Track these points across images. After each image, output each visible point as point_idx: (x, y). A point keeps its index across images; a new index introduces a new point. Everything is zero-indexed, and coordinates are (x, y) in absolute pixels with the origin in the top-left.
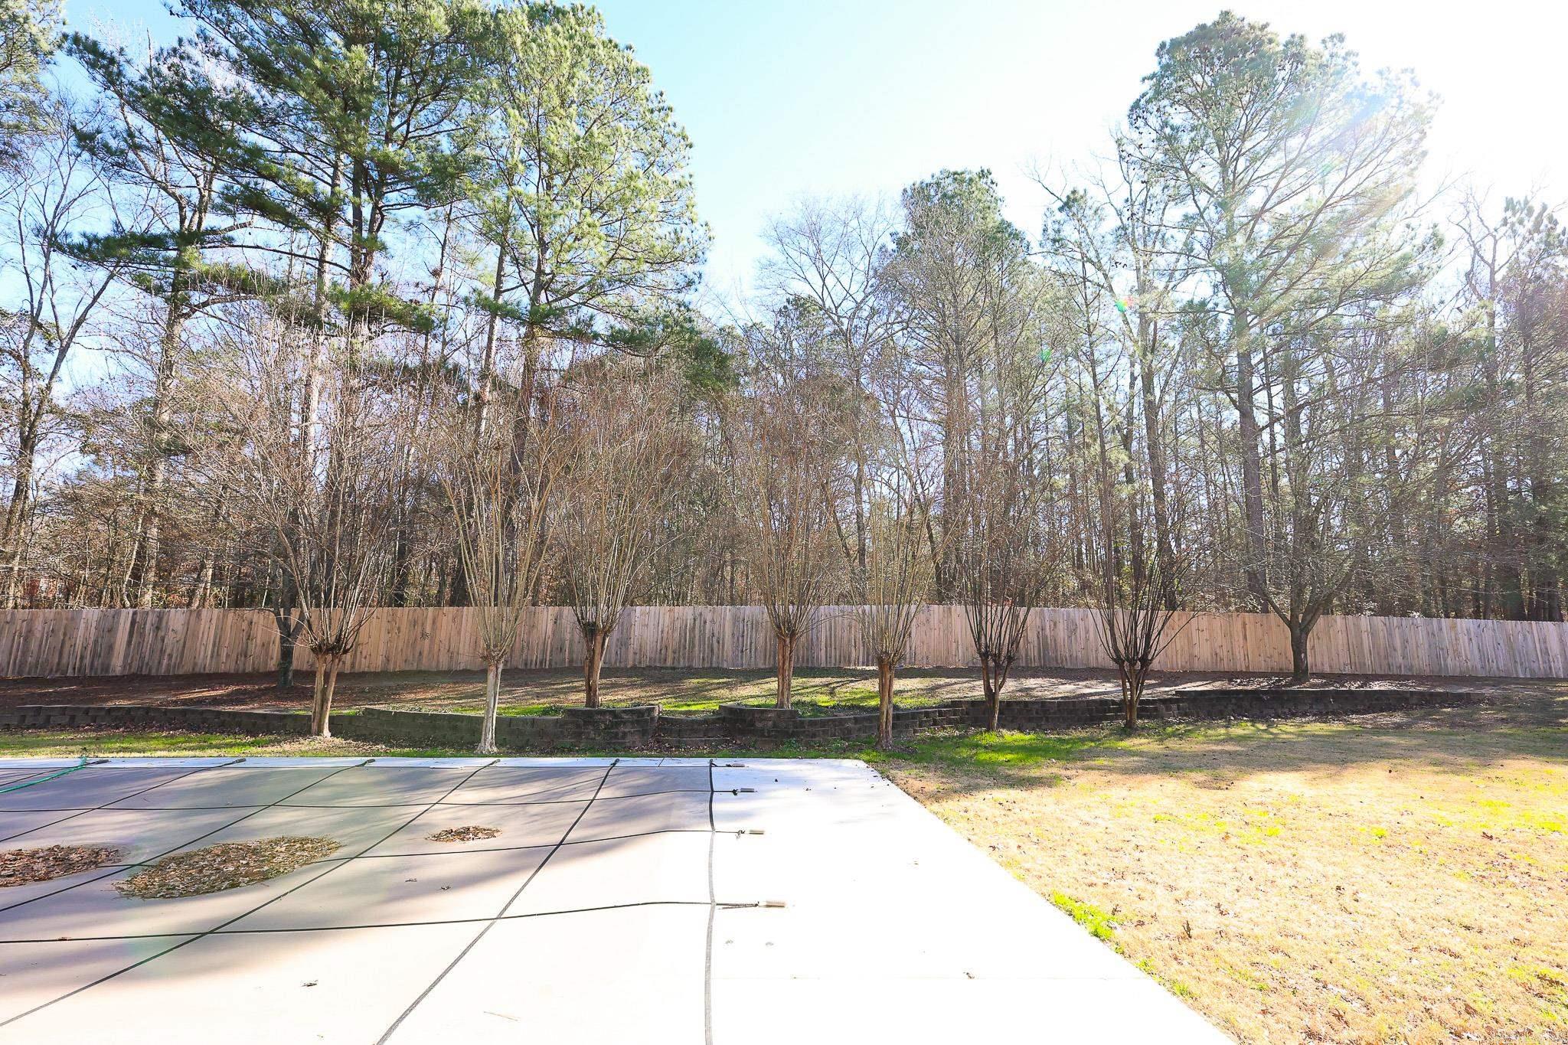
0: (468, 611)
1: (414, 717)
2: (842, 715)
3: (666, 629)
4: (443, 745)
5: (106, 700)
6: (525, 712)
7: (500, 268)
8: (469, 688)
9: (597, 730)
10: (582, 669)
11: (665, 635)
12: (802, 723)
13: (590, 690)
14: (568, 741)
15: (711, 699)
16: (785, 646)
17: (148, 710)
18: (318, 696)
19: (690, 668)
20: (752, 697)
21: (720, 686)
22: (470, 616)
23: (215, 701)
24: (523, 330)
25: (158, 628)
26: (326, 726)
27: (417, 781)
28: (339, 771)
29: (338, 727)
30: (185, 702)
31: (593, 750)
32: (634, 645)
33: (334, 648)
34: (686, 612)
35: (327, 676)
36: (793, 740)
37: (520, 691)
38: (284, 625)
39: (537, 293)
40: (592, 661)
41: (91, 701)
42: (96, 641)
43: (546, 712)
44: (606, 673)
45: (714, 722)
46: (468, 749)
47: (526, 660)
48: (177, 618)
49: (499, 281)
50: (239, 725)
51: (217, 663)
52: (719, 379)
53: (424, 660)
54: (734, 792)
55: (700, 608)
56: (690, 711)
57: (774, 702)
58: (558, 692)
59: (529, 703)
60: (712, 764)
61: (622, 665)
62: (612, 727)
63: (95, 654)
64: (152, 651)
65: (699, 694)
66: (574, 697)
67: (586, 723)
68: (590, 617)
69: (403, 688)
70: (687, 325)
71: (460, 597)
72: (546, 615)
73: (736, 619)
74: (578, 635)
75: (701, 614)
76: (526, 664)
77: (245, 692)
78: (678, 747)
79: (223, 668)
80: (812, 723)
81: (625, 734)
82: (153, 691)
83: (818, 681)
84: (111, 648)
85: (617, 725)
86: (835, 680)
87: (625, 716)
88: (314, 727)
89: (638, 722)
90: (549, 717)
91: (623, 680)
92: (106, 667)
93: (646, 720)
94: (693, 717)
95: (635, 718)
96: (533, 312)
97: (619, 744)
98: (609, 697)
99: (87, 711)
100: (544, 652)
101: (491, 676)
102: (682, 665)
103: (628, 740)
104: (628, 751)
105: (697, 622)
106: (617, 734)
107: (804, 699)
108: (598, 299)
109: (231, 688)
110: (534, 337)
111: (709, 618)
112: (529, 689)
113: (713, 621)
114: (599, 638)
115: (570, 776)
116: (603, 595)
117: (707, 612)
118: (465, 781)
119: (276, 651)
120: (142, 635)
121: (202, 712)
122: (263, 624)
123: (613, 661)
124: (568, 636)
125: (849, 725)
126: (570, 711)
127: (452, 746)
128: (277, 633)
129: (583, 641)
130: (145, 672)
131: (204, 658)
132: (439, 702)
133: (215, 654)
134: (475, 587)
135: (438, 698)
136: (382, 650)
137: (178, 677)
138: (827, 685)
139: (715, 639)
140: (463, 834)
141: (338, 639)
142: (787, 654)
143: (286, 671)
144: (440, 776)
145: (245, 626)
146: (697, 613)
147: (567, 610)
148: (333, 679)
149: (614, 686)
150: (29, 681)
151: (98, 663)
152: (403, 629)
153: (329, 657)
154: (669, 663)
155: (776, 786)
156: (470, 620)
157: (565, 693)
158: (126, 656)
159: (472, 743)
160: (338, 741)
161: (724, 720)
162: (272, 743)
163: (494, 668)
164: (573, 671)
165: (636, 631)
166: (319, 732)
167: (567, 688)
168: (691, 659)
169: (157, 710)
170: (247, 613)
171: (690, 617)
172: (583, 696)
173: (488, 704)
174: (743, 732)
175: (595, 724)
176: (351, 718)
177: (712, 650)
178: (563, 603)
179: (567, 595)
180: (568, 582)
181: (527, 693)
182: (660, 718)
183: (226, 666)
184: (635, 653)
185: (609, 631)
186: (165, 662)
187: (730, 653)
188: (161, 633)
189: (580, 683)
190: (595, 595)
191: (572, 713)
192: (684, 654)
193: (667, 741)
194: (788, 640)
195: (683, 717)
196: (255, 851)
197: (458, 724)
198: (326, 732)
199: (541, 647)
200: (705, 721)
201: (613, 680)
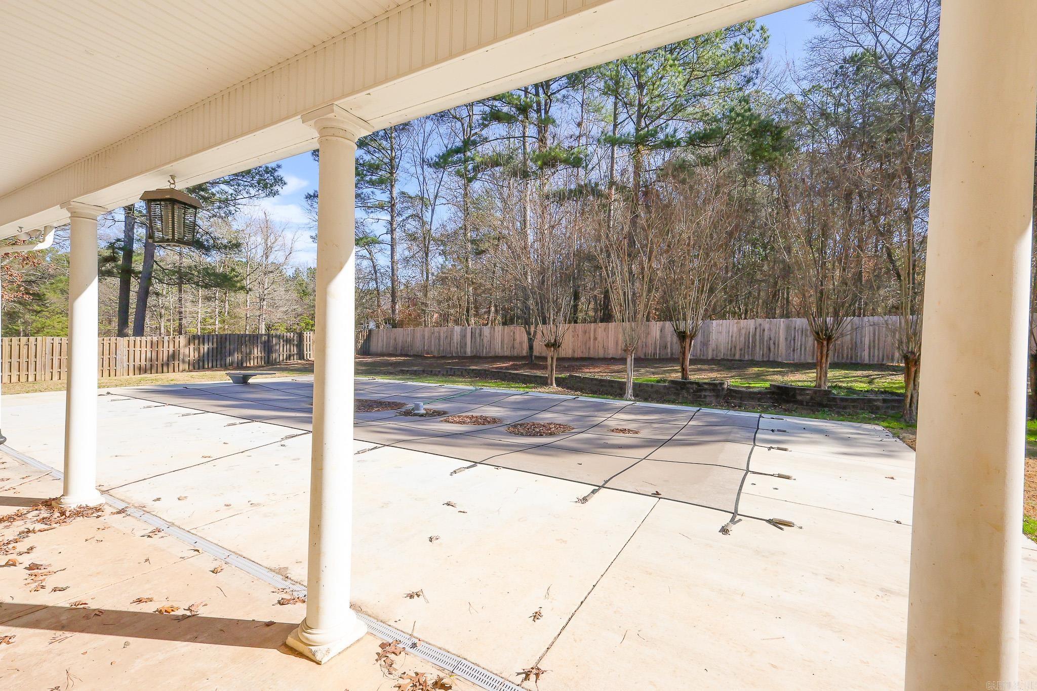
0: (612, 325)
1: (592, 379)
2: (872, 397)
3: (734, 335)
4: (607, 394)
5: (469, 366)
6: (647, 381)
7: (616, 109)
8: (616, 368)
9: (688, 392)
10: (678, 359)
11: (734, 339)
12: (835, 399)
13: (684, 370)
14: (673, 397)
15: (767, 381)
16: (822, 346)
17: (485, 370)
18: (549, 368)
19: (752, 361)
20: (799, 381)
21: (775, 373)
22: (613, 328)
23: (507, 368)
24: (632, 150)
25: (480, 335)
26: (554, 381)
27: (600, 408)
28: (565, 400)
29: (560, 382)
30: (496, 368)
31: (685, 402)
32: (712, 344)
33: (554, 345)
34: (750, 324)
35: (552, 358)
36: (826, 409)
37: (643, 370)
38: (529, 333)
39: (639, 122)
40: (684, 353)
41: (464, 366)
42: (460, 341)
43: (658, 381)
44: (692, 362)
45: (766, 393)
46: (619, 397)
47: (645, 353)
48: (486, 330)
49: (615, 118)
50: (519, 379)
51: (504, 352)
52: (775, 149)
53: (591, 352)
54: (773, 431)
55: (759, 321)
56: (749, 387)
57: (813, 384)
58: (665, 372)
59: (649, 376)
60: (760, 416)
61: (705, 358)
62: (697, 392)
63: (461, 347)
64: (479, 345)
65: (758, 377)
66: (674, 375)
67: (682, 389)
68: (682, 328)
69: (583, 366)
70: (748, 114)
71: (607, 317)
72: (655, 327)
73: (788, 328)
74: (675, 339)
75: (760, 325)
76: (645, 356)
77: (517, 365)
78: (740, 407)
79: (506, 354)
80: (842, 400)
81: (705, 397)
82: (483, 363)
83: (859, 373)
84: (466, 344)
85: (701, 390)
86: (876, 373)
87: (706, 386)
88: (549, 381)
89: (713, 390)
90: (659, 384)
91: (706, 367)
92: (465, 352)
93: (719, 390)
94: (751, 390)
95: (711, 387)
96: (637, 137)
97: (703, 401)
98: (696, 376)
99: (466, 370)
100: (655, 349)
101: (629, 360)
102: (746, 358)
103: (708, 400)
104: (707, 405)
105: (758, 330)
106: (701, 396)
107: (840, 384)
108: (680, 114)
109: (511, 363)
110: (639, 152)
111: (767, 326)
112: (648, 369)
113: (770, 329)
114: (688, 341)
115: (673, 413)
116: (689, 314)
117: (766, 323)
118: (621, 410)
119: (526, 345)
120: (475, 338)
121: (505, 373)
122: (519, 333)
123: (698, 354)
124: (669, 339)
125: (879, 404)
126: (672, 381)
127: (611, 395)
128: (525, 338)
129: (679, 342)
130: (478, 355)
131: (498, 350)
132: (601, 374)
133: (502, 347)
134: (616, 313)
135: (601, 372)
136: (571, 346)
137: (491, 357)
138: (867, 377)
139: (772, 342)
140: (623, 431)
141: (555, 341)
142: (825, 352)
143: (531, 356)
144: (610, 407)
145: (512, 334)
146: (758, 325)
147: (668, 324)
148: (555, 360)
149: (699, 370)
150: (444, 357)
151: (462, 350)
152: (580, 336)
153: (552, 349)
154: (737, 357)
155: (804, 430)
156: (613, 330)
157: (669, 373)
158: (471, 348)
159: (621, 395)
160: (560, 389)
161: (773, 393)
162: (534, 387)
163: (630, 356)
164: (672, 360)
165: (714, 337)
166: (552, 384)
167: (670, 370)
168: (753, 354)
169: (488, 371)
170: (512, 327)
171: (752, 327)
172: (680, 374)
173: (628, 375)
174: (788, 402)
175: (688, 390)
176: (564, 379)
177: (769, 349)
178: (665, 320)
179: (668, 314)
180: (667, 307)
181: (647, 372)
182: (728, 389)
183: (507, 353)
184: (713, 350)
185: (694, 336)
186: (485, 351)
187: (784, 352)
188: (482, 338)
189: (678, 368)
190: (684, 314)
191: (673, 382)
192: (748, 351)
193: (733, 403)
194: (825, 343)
195: (744, 389)
196: (544, 426)
197: (613, 384)
198: (554, 384)
199: (653, 345)
200: (760, 393)
201: (699, 366)
